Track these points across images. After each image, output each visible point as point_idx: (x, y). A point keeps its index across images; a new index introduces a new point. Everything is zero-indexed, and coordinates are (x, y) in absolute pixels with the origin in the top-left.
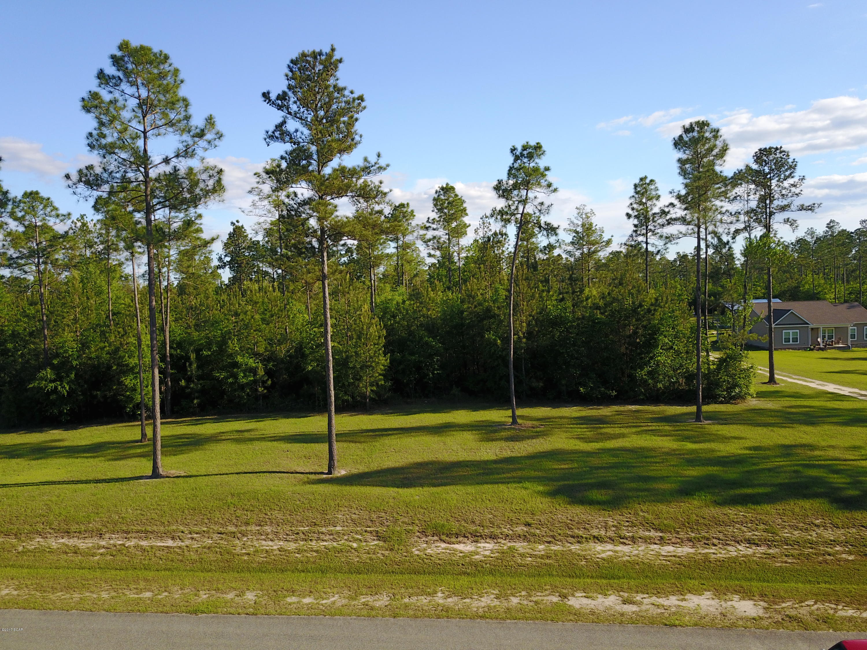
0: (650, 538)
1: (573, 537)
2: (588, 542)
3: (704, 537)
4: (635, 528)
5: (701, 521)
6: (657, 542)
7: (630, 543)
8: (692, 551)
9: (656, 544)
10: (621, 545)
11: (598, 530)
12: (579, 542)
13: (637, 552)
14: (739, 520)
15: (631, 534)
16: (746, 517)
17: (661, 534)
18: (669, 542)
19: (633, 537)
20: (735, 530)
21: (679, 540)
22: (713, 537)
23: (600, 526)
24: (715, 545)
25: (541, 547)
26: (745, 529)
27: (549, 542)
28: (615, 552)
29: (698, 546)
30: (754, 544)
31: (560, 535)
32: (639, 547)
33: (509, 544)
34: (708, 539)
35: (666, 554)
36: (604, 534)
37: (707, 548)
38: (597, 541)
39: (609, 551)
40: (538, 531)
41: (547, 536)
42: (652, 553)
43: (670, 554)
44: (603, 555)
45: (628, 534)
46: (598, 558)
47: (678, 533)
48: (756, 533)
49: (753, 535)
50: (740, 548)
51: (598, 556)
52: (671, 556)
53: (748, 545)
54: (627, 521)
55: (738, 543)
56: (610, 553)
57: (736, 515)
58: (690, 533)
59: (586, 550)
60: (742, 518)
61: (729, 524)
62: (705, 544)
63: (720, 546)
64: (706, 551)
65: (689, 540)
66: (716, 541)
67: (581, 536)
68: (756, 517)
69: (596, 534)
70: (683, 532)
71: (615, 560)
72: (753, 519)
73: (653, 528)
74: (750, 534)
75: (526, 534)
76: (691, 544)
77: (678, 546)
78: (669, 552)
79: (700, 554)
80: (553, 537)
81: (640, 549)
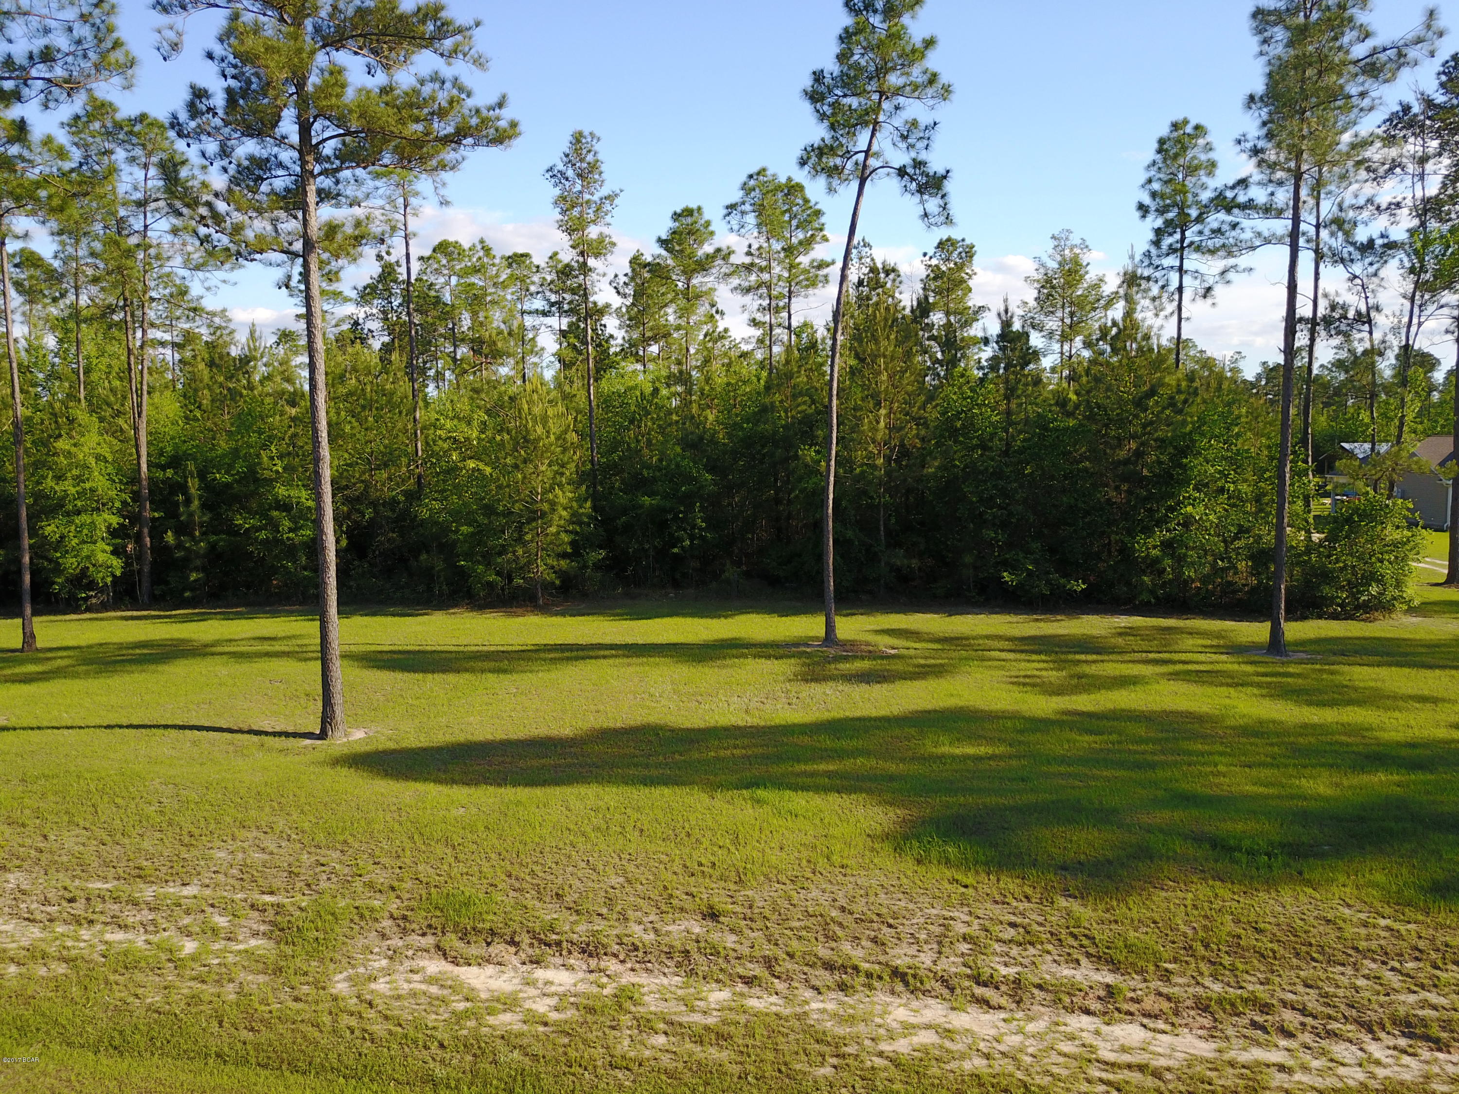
0: (1073, 989)
1: (829, 966)
2: (870, 987)
3: (1253, 1001)
4: (1032, 951)
5: (1249, 939)
6: (1095, 1006)
7: (1003, 1001)
8: (1205, 1049)
9: (1087, 1012)
10: (973, 1009)
11: (912, 951)
12: (842, 987)
13: (1016, 1039)
14: (1374, 945)
15: (1012, 971)
16: (1399, 936)
17: (1110, 979)
18: (1133, 1007)
19: (1017, 982)
20: (1361, 982)
21: (1165, 1005)
22: (1284, 1004)
23: (923, 936)
24: (1290, 1035)
25: (718, 996)
26: (1394, 980)
27: (748, 981)
28: (948, 1033)
29: (1230, 1032)
30: (1427, 1038)
31: (791, 956)
32: (1030, 1019)
33: (627, 979)
34: (1265, 1008)
35: (1111, 1057)
36: (928, 963)
37: (1259, 1044)
38: (899, 987)
39: (928, 1027)
40: (730, 940)
41: (752, 959)
42: (1067, 1047)
43: (1126, 1058)
44: (902, 1046)
45: (1003, 971)
46: (881, 1054)
47: (1166, 976)
48: (1433, 997)
49: (1425, 1004)
50: (1376, 1050)
51: (885, 1047)
52: (1129, 1066)
53: (1403, 1042)
54: (1013, 925)
55: (1371, 1031)
56: (927, 1038)
57: (1365, 925)
58: (1208, 982)
59: (851, 1020)
60: (1384, 939)
61: (1341, 957)
62: (1254, 1024)
63: (1307, 1038)
64: (1257, 1054)
65: (1203, 1006)
66: (1291, 1018)
67: (856, 968)
68: (1433, 940)
69: (900, 962)
70: (1183, 974)
71: (934, 1071)
72: (1421, 944)
73: (1088, 955)
74: (1412, 998)
75: (692, 947)
76: (1207, 1022)
77: (1161, 1025)
78: (1124, 1049)
79: (1232, 1064)
80: (769, 963)
81: (1031, 1027)
